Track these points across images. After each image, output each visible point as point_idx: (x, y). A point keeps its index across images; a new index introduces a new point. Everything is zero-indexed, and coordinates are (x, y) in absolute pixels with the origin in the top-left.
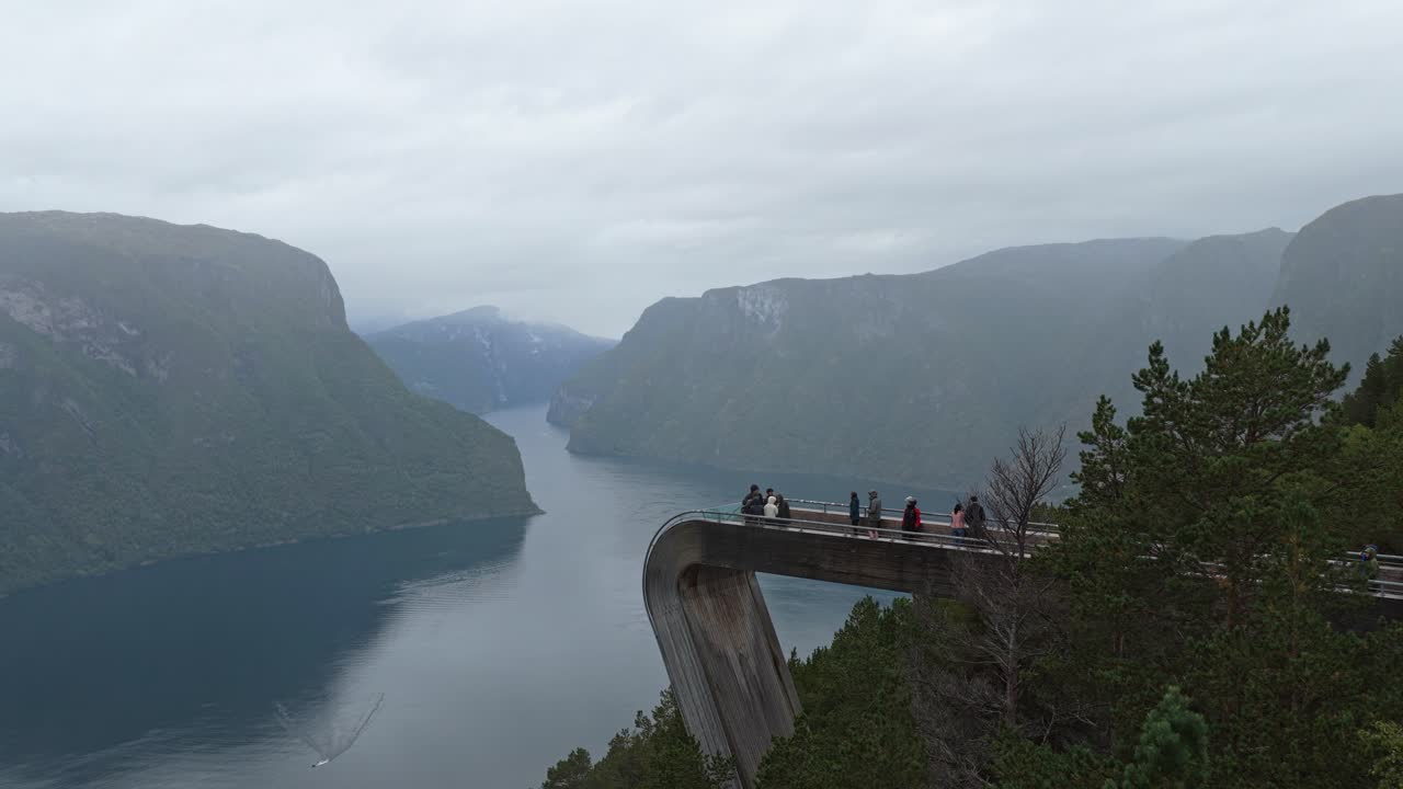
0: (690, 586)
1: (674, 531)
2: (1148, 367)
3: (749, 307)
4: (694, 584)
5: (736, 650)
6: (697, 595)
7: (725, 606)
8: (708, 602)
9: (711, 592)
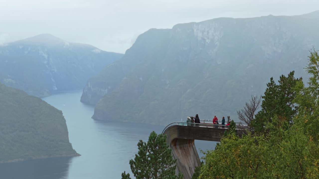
0: (174, 146)
1: (169, 128)
2: (270, 82)
3: (200, 35)
4: (175, 145)
5: (188, 165)
6: (176, 148)
7: (185, 153)
8: (179, 151)
9: (181, 148)
